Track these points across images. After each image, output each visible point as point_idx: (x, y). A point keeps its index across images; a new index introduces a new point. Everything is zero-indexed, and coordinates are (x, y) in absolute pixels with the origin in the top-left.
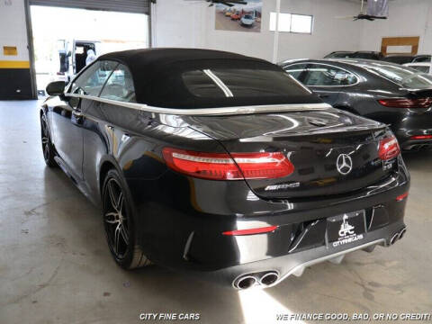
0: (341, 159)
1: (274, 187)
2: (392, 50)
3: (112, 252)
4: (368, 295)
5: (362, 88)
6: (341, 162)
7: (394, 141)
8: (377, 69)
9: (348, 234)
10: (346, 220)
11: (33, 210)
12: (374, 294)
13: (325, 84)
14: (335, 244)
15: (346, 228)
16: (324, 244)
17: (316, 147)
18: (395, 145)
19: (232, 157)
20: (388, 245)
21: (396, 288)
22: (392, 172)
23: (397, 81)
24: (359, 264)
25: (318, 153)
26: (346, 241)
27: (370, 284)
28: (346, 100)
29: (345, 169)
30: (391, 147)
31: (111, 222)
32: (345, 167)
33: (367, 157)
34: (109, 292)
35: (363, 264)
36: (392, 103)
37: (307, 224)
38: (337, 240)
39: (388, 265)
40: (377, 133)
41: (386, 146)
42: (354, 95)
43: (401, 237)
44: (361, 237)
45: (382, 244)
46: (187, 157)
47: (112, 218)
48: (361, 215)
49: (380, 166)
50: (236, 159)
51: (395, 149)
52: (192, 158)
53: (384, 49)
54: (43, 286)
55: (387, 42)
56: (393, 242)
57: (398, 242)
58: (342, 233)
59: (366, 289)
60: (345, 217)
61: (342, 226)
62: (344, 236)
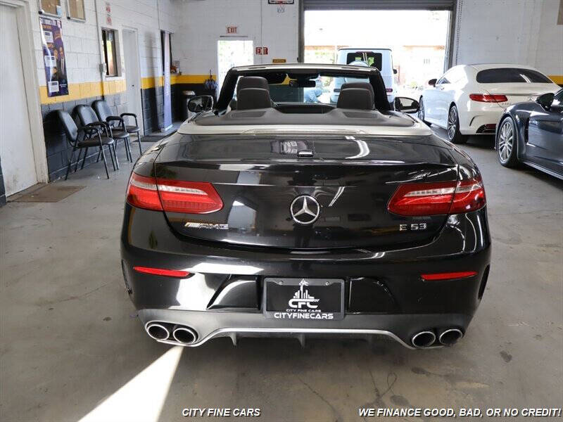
0: (300, 202)
10: (305, 287)
14: (279, 315)
15: (303, 298)
16: (260, 311)
26: (299, 316)
29: (305, 217)
32: (306, 214)
38: (283, 311)
44: (330, 316)
48: (335, 286)
58: (295, 303)
60: (305, 283)
61: (297, 294)
62: (298, 308)
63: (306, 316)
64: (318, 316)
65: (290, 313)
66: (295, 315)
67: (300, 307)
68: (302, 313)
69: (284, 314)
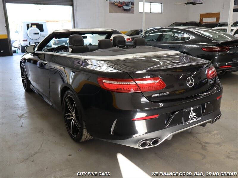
0: (189, 79)
1: (156, 95)
2: (206, 20)
3: (70, 134)
4: (204, 148)
5: (193, 42)
6: (189, 81)
7: (214, 69)
8: (199, 31)
9: (193, 117)
10: (192, 110)
11: (22, 115)
12: (207, 148)
13: (172, 41)
14: (188, 123)
15: (192, 114)
16: (182, 123)
17: (174, 74)
18: (214, 71)
19: (134, 81)
20: (213, 122)
21: (218, 144)
22: (213, 85)
23: (210, 37)
24: (198, 133)
25: (176, 77)
26: (193, 121)
27: (205, 143)
28: (184, 49)
29: (191, 85)
30: (212, 73)
31: (68, 118)
32: (191, 83)
33: (200, 78)
34: (71, 154)
35: (200, 133)
36: (209, 49)
37: (173, 113)
38: (188, 121)
39: (213, 133)
40: (205, 66)
41: (210, 72)
42: (188, 46)
43: (219, 118)
44: (200, 118)
45: (210, 122)
46: (111, 82)
47: (69, 116)
48: (199, 107)
49: (207, 82)
50: (137, 82)
51: (214, 73)
52: (113, 82)
53: (201, 20)
54: (35, 153)
55: (203, 16)
56: (215, 121)
57: (218, 121)
58: (191, 117)
59: (203, 145)
60: (192, 109)
61: (191, 113)
62: (191, 119)
63: (194, 120)
64: (197, 120)
65: (190, 121)
66: (192, 121)
67: (192, 118)
68: (193, 120)
69: (189, 122)
